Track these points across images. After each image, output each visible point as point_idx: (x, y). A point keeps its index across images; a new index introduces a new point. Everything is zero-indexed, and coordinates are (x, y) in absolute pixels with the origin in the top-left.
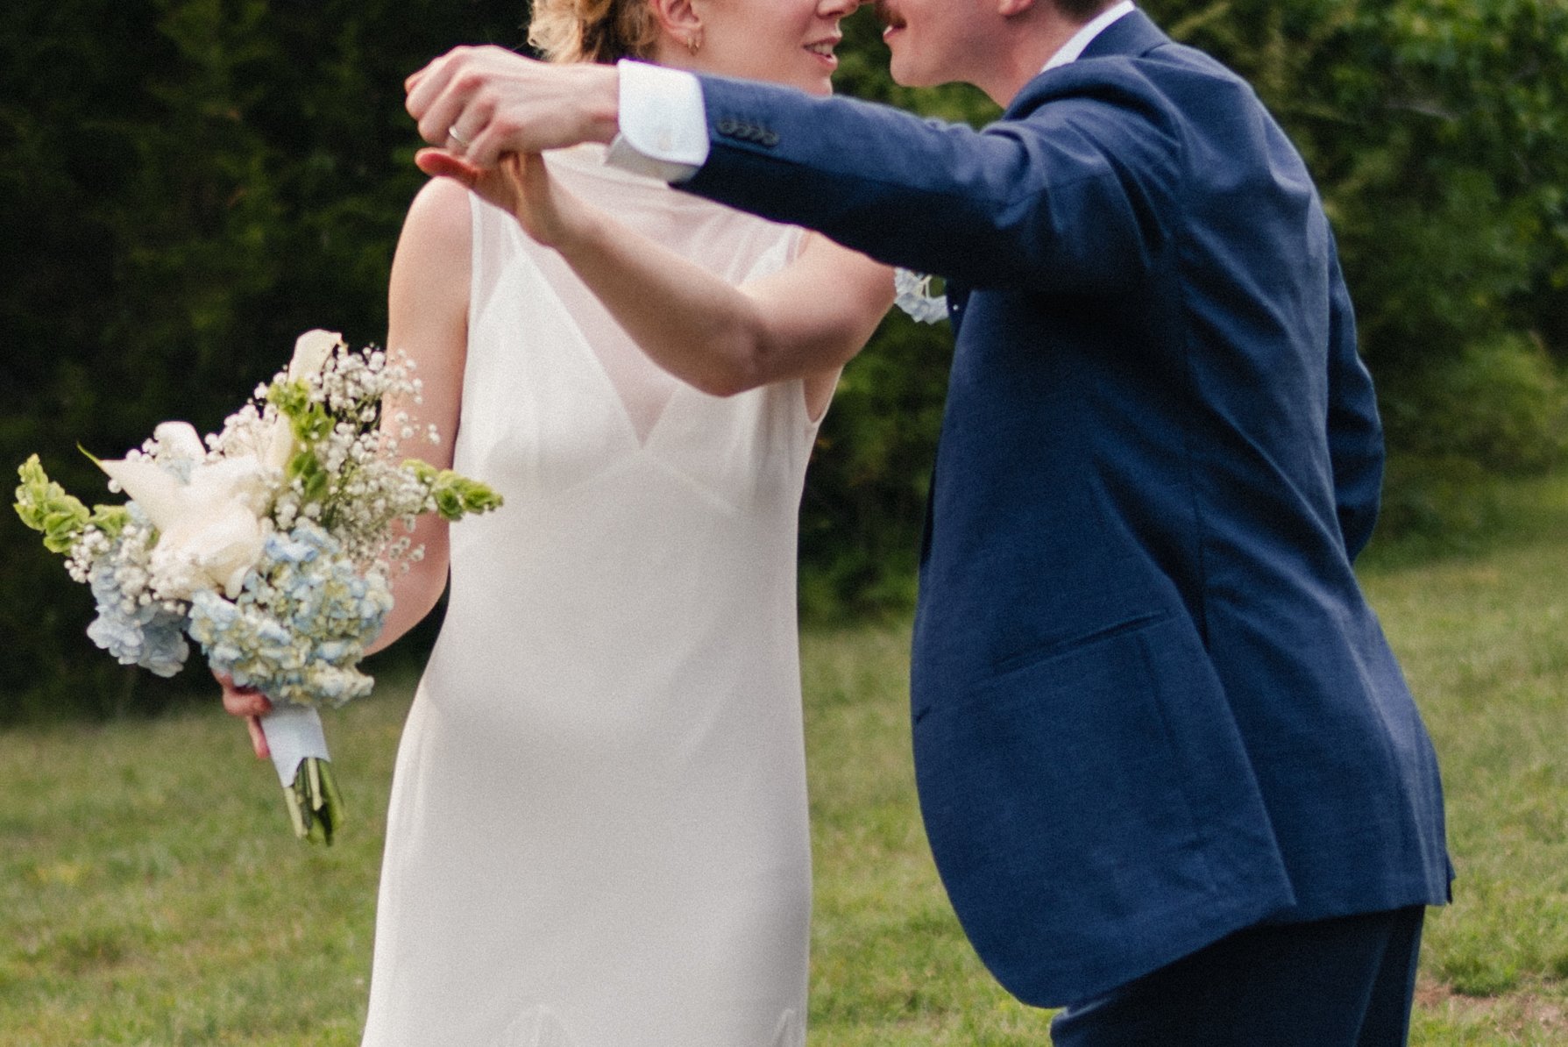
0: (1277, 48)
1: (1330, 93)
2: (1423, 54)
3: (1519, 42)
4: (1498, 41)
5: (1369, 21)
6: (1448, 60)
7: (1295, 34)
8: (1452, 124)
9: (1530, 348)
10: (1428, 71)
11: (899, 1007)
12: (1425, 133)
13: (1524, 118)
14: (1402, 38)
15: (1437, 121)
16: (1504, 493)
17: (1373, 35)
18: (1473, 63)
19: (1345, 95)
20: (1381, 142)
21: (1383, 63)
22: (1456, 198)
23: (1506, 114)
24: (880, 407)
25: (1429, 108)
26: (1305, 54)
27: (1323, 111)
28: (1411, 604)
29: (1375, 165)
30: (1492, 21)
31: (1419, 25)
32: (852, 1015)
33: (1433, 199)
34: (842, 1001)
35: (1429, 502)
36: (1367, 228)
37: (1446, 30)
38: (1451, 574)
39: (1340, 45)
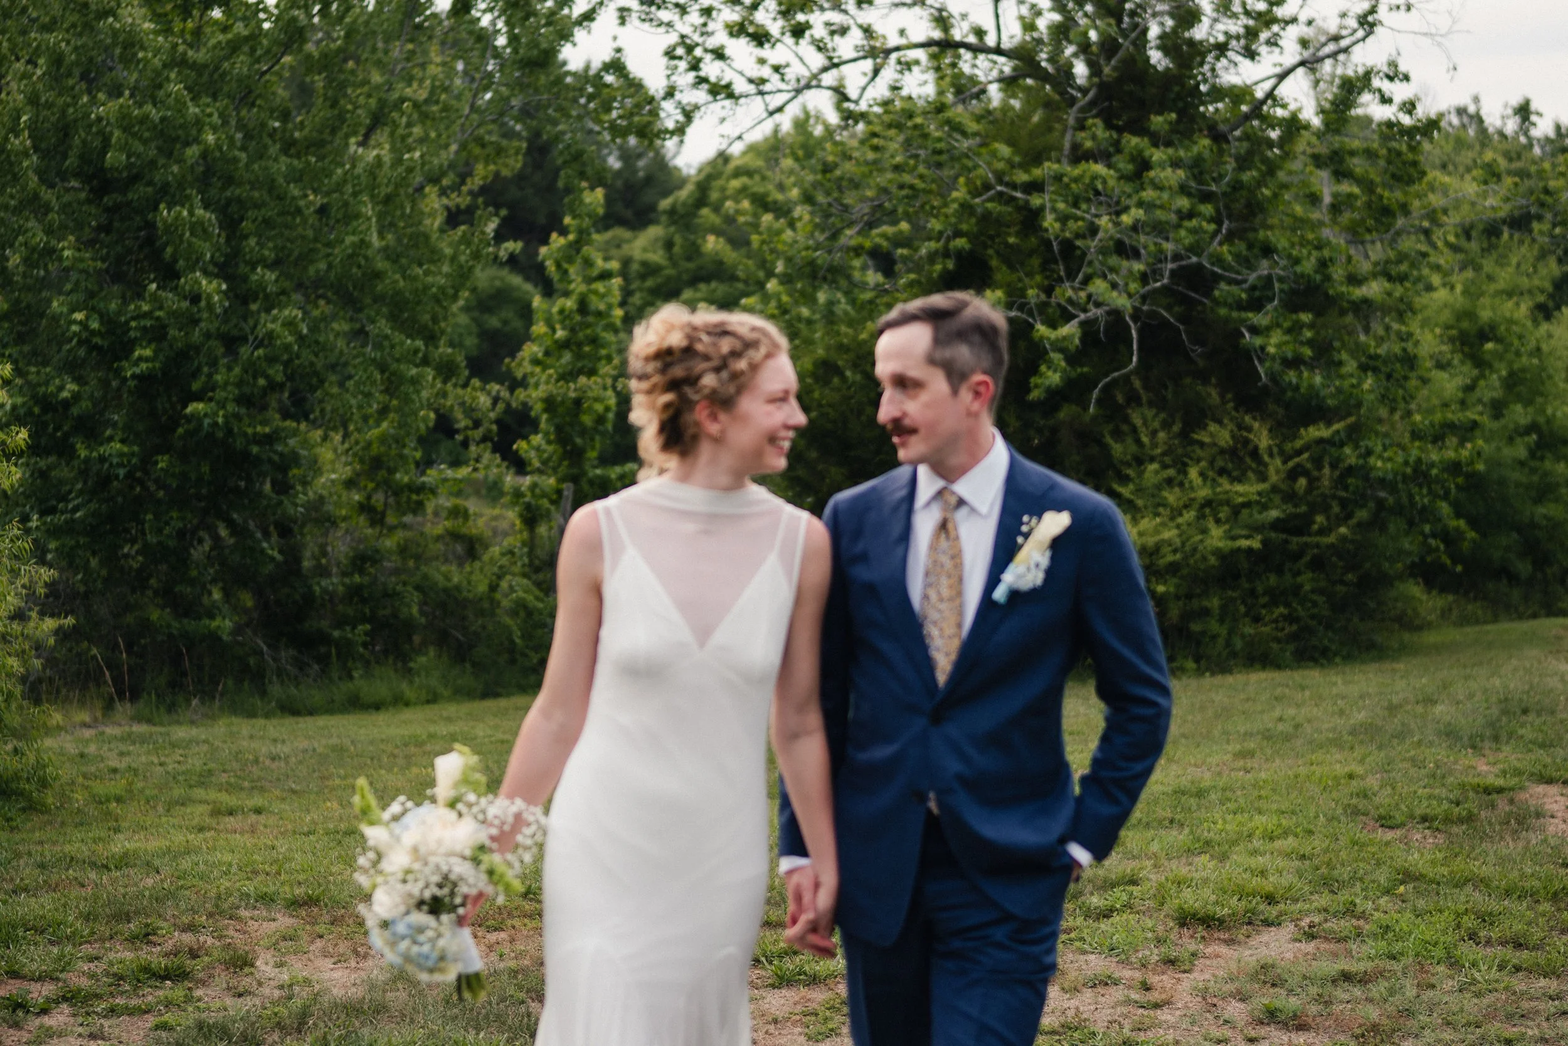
0: (1327, 471)
1: (1346, 488)
2: (1380, 474)
3: (1415, 471)
4: (1409, 470)
5: (1361, 462)
6: (1390, 476)
7: (1333, 466)
8: (1391, 500)
9: (1418, 584)
10: (1382, 481)
11: (1166, 823)
12: (1380, 503)
13: (1417, 498)
14: (1372, 468)
15: (1386, 499)
16: (1407, 636)
17: (1363, 467)
18: (1399, 478)
19: (1351, 488)
20: (1362, 506)
21: (1366, 478)
22: (1392, 528)
23: (1411, 497)
24: (1178, 597)
25: (1382, 494)
26: (1337, 473)
27: (1343, 494)
28: (1371, 675)
29: (1362, 514)
30: (1406, 463)
31: (1379, 464)
32: (1148, 825)
33: (1383, 528)
34: (1144, 820)
35: (1378, 639)
36: (1359, 537)
37: (1389, 465)
38: (1387, 665)
39: (1350, 470)
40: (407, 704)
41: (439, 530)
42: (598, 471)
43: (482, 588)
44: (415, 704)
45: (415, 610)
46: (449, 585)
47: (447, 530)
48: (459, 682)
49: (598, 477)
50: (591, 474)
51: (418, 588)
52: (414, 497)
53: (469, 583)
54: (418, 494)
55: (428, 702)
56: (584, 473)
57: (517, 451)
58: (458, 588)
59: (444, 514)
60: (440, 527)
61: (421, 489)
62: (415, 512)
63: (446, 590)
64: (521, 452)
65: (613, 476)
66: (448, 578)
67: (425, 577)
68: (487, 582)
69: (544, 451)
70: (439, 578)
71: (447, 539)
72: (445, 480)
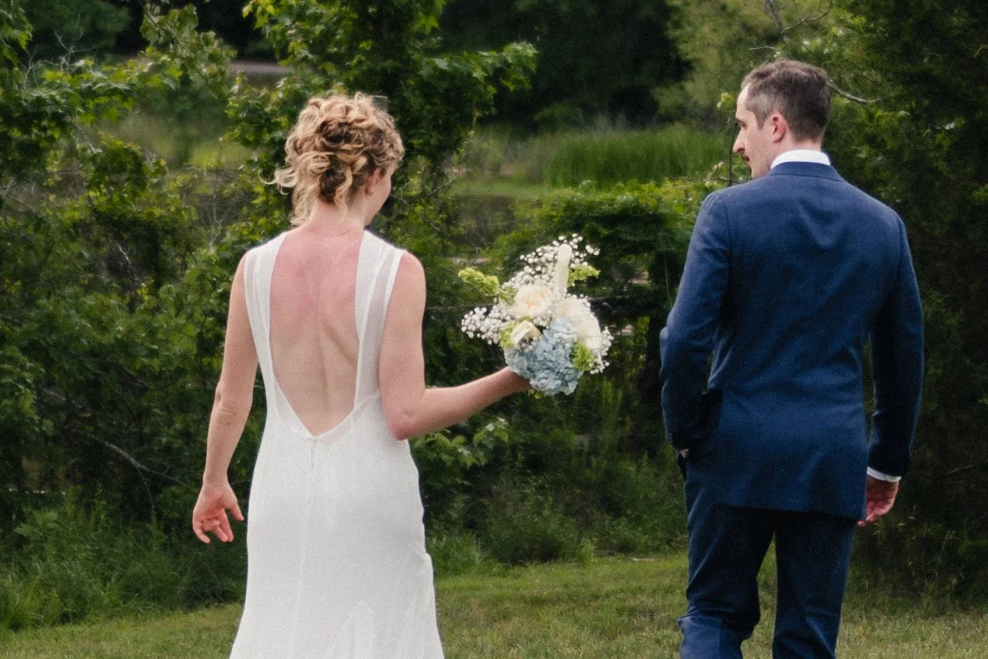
40: (16, 626)
41: (74, 208)
42: (442, 63)
43: (183, 344)
44: (37, 624)
45: (28, 401)
46: (107, 339)
47: (95, 211)
48: (137, 568)
49: (442, 74)
50: (425, 72)
51: (33, 349)
52: (16, 133)
53: (152, 333)
54: (26, 129)
55: (65, 619)
56: (410, 68)
57: (252, 16)
58: (125, 346)
59: (88, 173)
60: (81, 202)
61: (34, 115)
62: (20, 172)
63: (93, 353)
64: (261, 22)
65: (478, 74)
66: (103, 327)
67: (50, 323)
68: (193, 331)
69: (316, 18)
70: (79, 322)
71: (96, 230)
72: (89, 94)
